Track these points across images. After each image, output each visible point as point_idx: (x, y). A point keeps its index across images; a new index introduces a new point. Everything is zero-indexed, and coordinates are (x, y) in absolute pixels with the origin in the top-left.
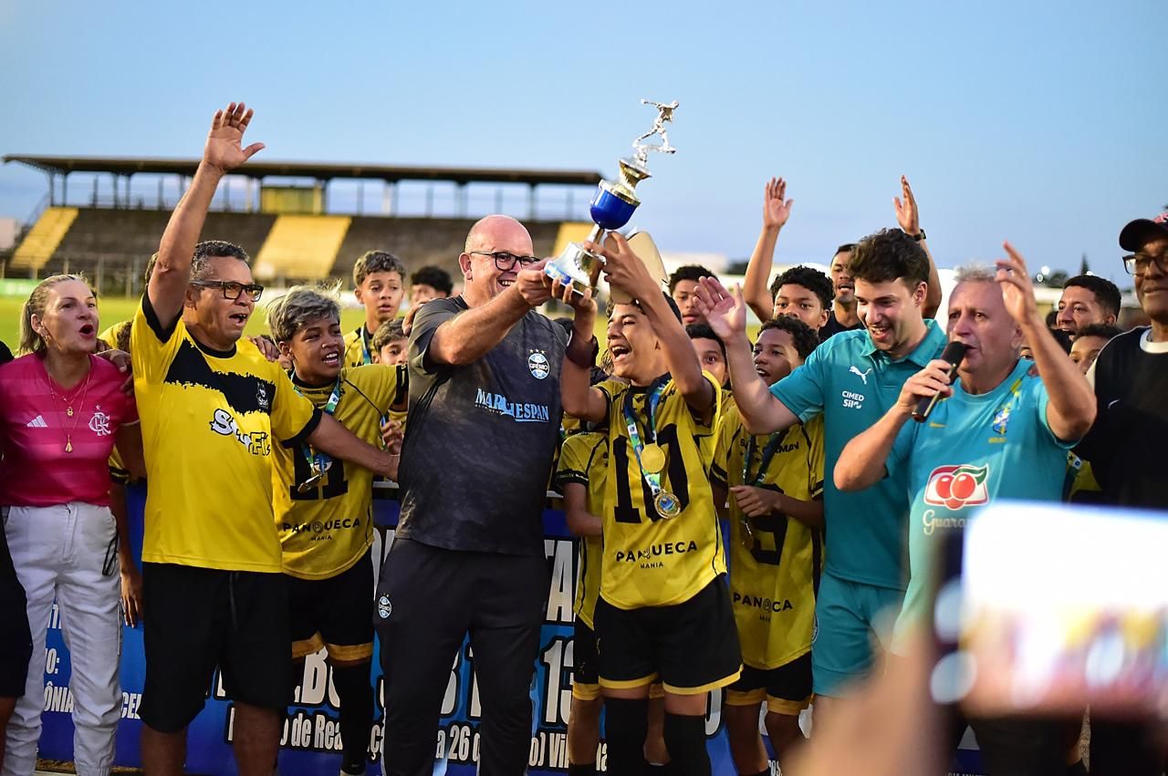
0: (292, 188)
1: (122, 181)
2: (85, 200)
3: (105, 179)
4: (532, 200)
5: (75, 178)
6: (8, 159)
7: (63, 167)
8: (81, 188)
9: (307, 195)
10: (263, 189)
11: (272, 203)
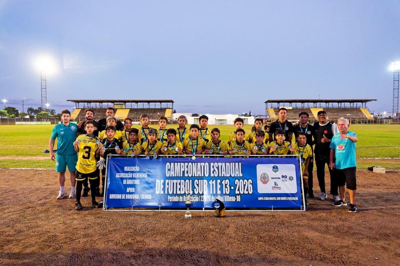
0: (120, 104)
1: (89, 104)
2: (82, 108)
3: (86, 104)
4: (161, 105)
5: (80, 104)
6: (68, 101)
7: (78, 102)
8: (81, 105)
9: (122, 105)
10: (114, 104)
11: (116, 107)
